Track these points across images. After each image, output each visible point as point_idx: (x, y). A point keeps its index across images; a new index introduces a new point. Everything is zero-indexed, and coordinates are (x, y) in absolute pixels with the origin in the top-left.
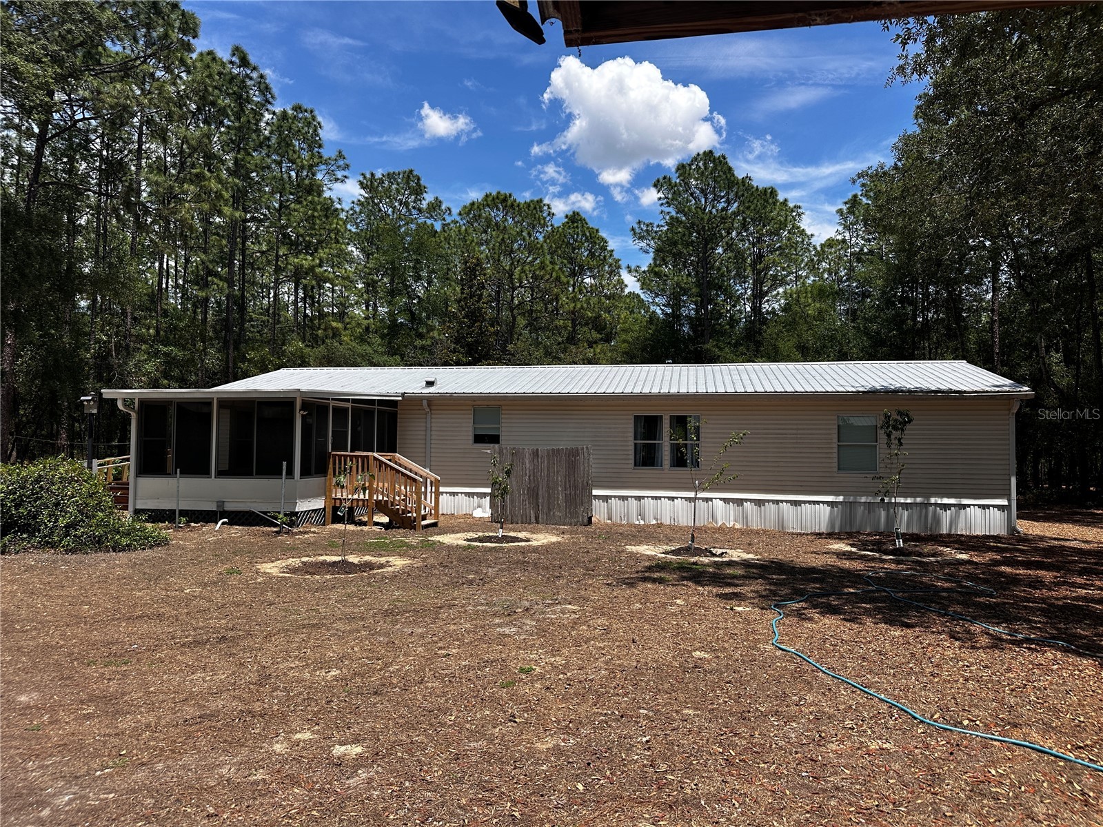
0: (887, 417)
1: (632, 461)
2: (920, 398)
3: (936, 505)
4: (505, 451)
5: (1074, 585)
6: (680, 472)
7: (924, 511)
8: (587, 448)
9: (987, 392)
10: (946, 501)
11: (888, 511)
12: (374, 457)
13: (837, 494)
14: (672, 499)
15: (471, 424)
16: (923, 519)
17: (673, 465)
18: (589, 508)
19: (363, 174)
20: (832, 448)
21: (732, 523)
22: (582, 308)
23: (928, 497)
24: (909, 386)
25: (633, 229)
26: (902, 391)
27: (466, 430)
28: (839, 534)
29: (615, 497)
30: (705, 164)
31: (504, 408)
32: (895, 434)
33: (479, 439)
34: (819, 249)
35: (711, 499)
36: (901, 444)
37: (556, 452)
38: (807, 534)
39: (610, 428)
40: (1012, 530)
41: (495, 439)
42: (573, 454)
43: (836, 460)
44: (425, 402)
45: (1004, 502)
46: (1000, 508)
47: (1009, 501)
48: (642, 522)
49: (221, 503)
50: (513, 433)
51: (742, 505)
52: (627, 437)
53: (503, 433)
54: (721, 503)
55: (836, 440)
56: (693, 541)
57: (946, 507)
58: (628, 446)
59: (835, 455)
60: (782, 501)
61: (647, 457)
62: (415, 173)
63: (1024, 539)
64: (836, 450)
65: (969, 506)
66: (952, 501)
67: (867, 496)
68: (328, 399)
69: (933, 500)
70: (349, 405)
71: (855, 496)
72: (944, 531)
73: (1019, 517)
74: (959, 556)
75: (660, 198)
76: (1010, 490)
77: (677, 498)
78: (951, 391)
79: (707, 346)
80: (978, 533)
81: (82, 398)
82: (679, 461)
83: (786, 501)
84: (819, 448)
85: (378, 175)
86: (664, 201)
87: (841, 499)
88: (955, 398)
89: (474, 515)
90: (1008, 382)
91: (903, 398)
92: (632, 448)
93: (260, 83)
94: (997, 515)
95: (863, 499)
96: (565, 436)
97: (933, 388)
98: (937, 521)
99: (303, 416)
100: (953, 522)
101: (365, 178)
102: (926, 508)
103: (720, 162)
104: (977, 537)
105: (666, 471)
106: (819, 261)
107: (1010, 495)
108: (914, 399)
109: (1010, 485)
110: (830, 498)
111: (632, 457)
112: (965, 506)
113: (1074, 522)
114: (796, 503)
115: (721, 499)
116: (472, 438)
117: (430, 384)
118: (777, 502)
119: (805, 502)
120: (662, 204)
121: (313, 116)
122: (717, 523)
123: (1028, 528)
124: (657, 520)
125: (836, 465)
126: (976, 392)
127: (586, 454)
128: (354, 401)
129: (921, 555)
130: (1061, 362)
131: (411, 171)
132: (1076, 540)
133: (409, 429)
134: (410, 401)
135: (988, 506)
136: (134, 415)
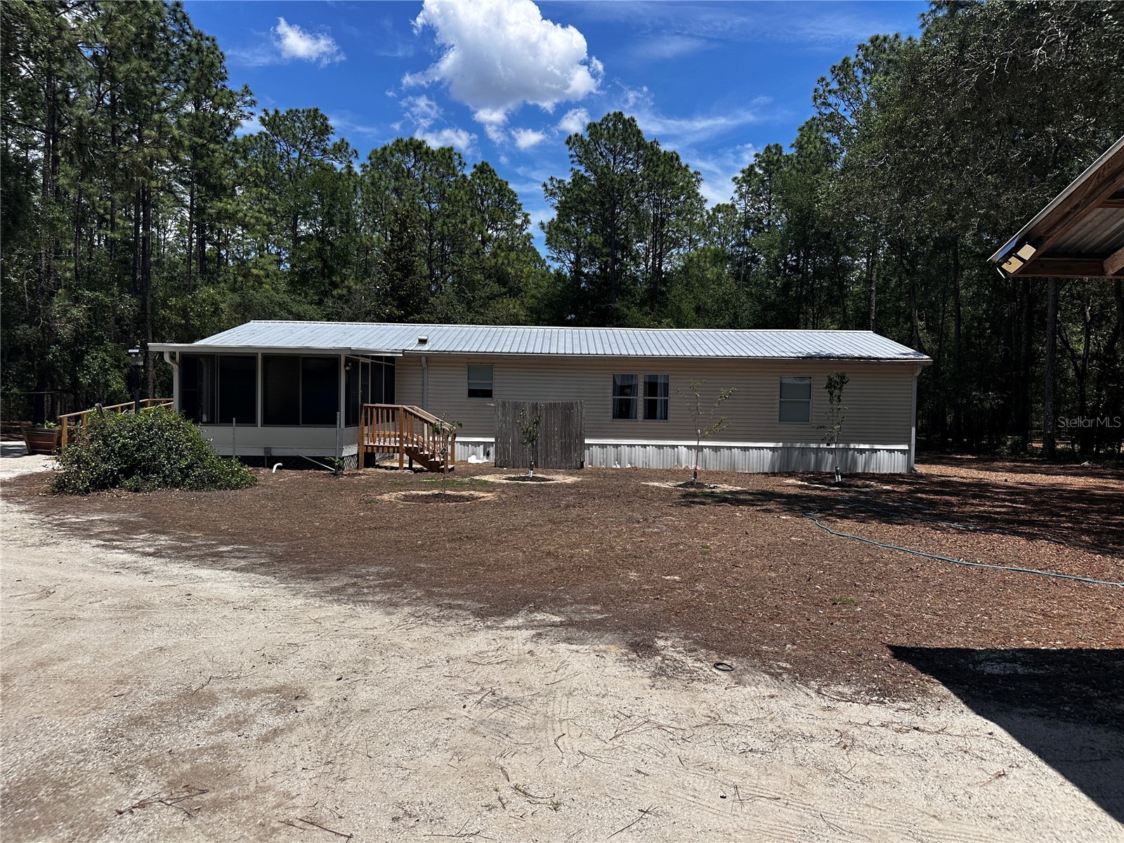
0: (830, 380)
1: (611, 414)
2: (846, 363)
3: (854, 449)
4: (507, 405)
5: (972, 504)
6: (651, 423)
7: (845, 454)
8: (581, 403)
9: (898, 359)
10: (862, 446)
11: (817, 454)
12: (404, 409)
13: (778, 442)
14: (645, 446)
15: (466, 380)
16: (844, 461)
17: (645, 418)
18: (582, 455)
19: (265, 110)
20: (775, 404)
21: (694, 466)
22: (503, 263)
23: (848, 443)
24: (837, 353)
25: (545, 185)
26: (833, 357)
27: (461, 385)
28: (779, 473)
29: (596, 445)
30: (614, 125)
31: (496, 365)
32: (836, 392)
33: (473, 393)
34: (711, 213)
35: (677, 446)
36: (840, 401)
37: (553, 406)
38: (754, 474)
39: (592, 385)
40: (910, 469)
41: (487, 394)
42: (569, 407)
43: (778, 413)
44: (423, 359)
45: (905, 447)
46: (903, 451)
47: (910, 446)
48: (619, 467)
49: (268, 450)
50: (504, 388)
51: (702, 450)
52: (606, 393)
53: (496, 389)
54: (685, 449)
55: (778, 397)
56: (695, 477)
57: (862, 451)
58: (607, 401)
59: (778, 409)
60: (734, 447)
61: (623, 411)
62: (320, 112)
63: (921, 476)
64: (778, 405)
65: (879, 450)
66: (867, 446)
67: (801, 442)
68: (358, 356)
69: (852, 446)
70: (369, 361)
71: (792, 442)
72: (860, 470)
73: (916, 462)
74: (885, 487)
75: (571, 156)
76: (910, 437)
77: (649, 445)
78: (870, 358)
79: (617, 305)
80: (885, 471)
81: (130, 351)
82: (651, 413)
83: (738, 447)
84: (765, 403)
85: (283, 112)
86: (576, 159)
87: (781, 445)
88: (874, 363)
89: (469, 461)
90: (911, 351)
91: (833, 363)
92: (611, 403)
93: (175, 11)
94: (900, 457)
95: (798, 445)
96: (553, 392)
97: (856, 355)
98: (855, 462)
99: (346, 371)
100: (867, 463)
101: (267, 114)
102: (847, 453)
103: (630, 125)
104: (885, 474)
105: (640, 423)
106: (710, 226)
107: (910, 441)
108: (843, 364)
109: (911, 433)
110: (772, 445)
111: (611, 410)
112: (876, 451)
113: (944, 464)
114: (745, 449)
115: (685, 446)
116: (467, 392)
117: (423, 342)
118: (730, 448)
119: (752, 448)
120: (573, 162)
121: (214, 45)
122: (681, 466)
123: (922, 469)
124: (631, 464)
125: (777, 417)
126: (890, 359)
127: (579, 408)
128: (374, 358)
129: (857, 487)
130: (924, 329)
131: (316, 110)
132: (955, 476)
133: (406, 383)
134: (410, 358)
135: (893, 451)
136: (176, 367)
